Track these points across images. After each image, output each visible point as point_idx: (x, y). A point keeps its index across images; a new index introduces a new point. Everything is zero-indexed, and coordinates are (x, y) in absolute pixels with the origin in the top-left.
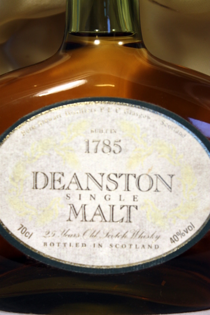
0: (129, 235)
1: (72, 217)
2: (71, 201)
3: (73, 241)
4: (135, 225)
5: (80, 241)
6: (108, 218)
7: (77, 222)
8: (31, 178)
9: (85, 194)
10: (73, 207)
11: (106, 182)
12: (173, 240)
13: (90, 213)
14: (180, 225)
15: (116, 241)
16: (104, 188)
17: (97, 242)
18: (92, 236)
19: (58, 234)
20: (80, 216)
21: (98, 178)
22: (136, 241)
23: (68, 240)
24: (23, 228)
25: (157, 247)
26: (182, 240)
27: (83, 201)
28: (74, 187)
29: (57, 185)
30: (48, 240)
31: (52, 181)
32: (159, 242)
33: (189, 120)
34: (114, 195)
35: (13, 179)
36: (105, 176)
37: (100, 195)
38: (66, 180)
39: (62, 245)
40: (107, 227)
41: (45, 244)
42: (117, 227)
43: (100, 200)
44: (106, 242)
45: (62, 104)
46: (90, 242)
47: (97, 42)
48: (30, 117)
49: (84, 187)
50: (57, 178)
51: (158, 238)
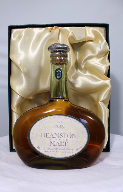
0: (65, 149)
1: (51, 145)
2: (51, 140)
3: (51, 151)
4: (67, 147)
5: (53, 151)
6: (60, 145)
7: (52, 146)
8: (41, 134)
9: (54, 139)
10: (51, 142)
11: (59, 136)
12: (76, 151)
13: (55, 144)
14: (78, 147)
15: (62, 151)
16: (59, 137)
17: (57, 151)
18: (56, 149)
19: (47, 149)
20: (53, 144)
21: (58, 135)
22: (67, 151)
23: (50, 150)
24: (38, 147)
25: (72, 152)
26: (79, 151)
27: (54, 141)
28: (51, 137)
29: (47, 136)
30: (45, 150)
31: (46, 135)
32: (73, 151)
33: (80, 120)
34: (62, 139)
35: (36, 135)
36: (59, 134)
37: (58, 139)
38: (49, 135)
39: (48, 152)
40: (60, 147)
41: (44, 151)
42: (62, 147)
43: (58, 140)
44: (60, 151)
45: (49, 116)
46: (55, 151)
47: (57, 100)
48: (40, 119)
49: (54, 137)
50: (47, 135)
51: (73, 150)
